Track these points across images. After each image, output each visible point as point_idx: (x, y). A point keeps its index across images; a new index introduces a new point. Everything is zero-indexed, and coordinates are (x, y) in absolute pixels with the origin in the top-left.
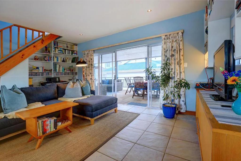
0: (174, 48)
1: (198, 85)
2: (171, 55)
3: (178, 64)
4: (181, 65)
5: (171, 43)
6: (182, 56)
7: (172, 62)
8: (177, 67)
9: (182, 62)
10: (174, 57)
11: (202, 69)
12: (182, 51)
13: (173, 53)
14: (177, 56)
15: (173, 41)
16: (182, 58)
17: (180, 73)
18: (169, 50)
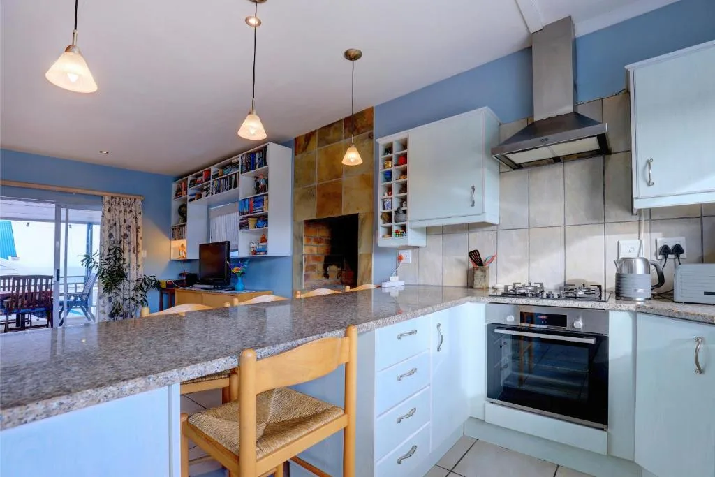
0: (127, 224)
1: (170, 283)
2: (122, 234)
3: (134, 252)
4: (139, 255)
5: (122, 214)
6: (141, 238)
7: (125, 246)
8: (133, 255)
9: (140, 248)
10: (127, 239)
11: (167, 261)
12: (141, 231)
13: (127, 232)
14: (132, 237)
15: (125, 210)
16: (140, 241)
17: (138, 266)
18: (118, 225)
